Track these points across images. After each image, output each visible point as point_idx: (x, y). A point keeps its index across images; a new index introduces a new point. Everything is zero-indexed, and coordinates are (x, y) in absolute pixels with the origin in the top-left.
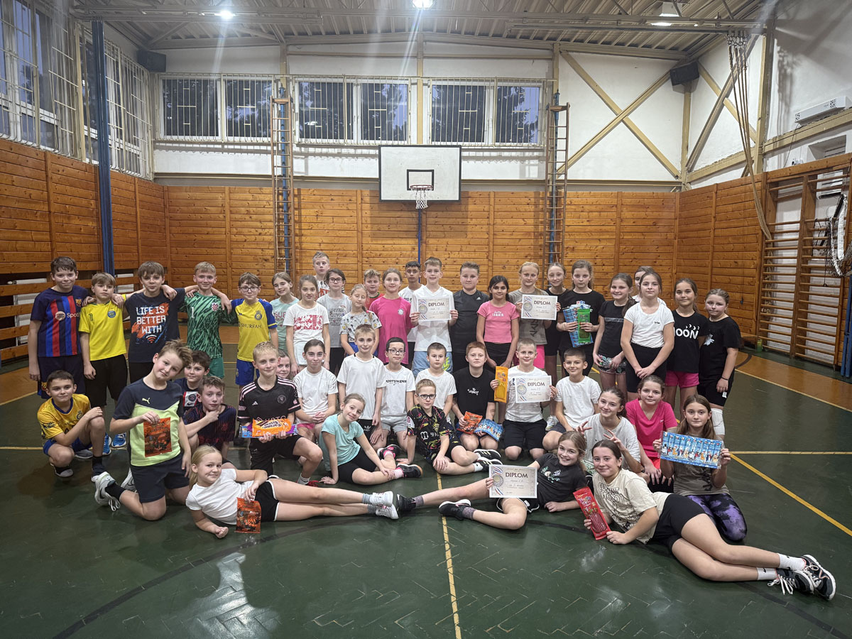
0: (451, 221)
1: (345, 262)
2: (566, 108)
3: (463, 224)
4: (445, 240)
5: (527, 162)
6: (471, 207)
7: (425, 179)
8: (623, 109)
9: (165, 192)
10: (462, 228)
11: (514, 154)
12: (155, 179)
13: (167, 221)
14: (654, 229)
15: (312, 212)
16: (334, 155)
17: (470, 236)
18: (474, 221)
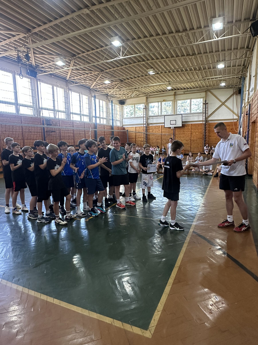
0: (181, 131)
1: (158, 141)
2: (207, 103)
3: (184, 131)
4: (179, 136)
5: (199, 116)
6: (185, 128)
7: (174, 122)
8: (223, 102)
9: (124, 129)
10: (184, 132)
11: (196, 115)
12: (123, 126)
13: (125, 134)
14: (231, 131)
15: (151, 131)
16: (156, 118)
17: (185, 134)
18: (186, 131)
